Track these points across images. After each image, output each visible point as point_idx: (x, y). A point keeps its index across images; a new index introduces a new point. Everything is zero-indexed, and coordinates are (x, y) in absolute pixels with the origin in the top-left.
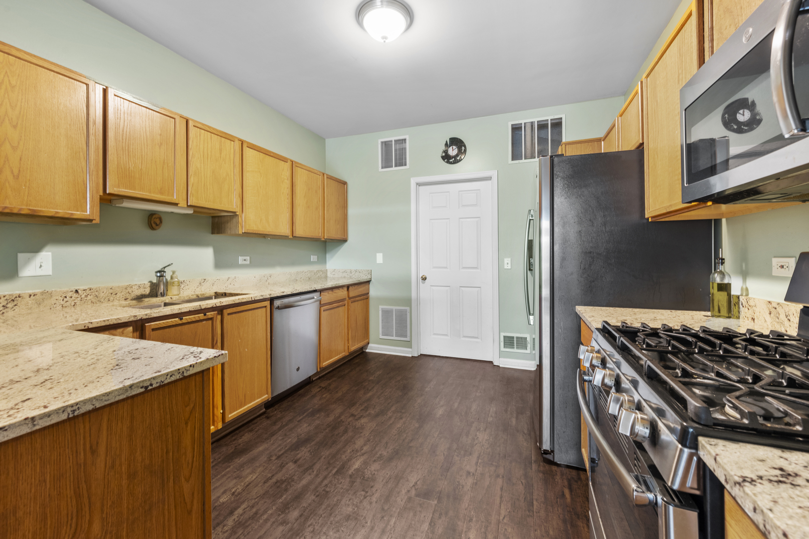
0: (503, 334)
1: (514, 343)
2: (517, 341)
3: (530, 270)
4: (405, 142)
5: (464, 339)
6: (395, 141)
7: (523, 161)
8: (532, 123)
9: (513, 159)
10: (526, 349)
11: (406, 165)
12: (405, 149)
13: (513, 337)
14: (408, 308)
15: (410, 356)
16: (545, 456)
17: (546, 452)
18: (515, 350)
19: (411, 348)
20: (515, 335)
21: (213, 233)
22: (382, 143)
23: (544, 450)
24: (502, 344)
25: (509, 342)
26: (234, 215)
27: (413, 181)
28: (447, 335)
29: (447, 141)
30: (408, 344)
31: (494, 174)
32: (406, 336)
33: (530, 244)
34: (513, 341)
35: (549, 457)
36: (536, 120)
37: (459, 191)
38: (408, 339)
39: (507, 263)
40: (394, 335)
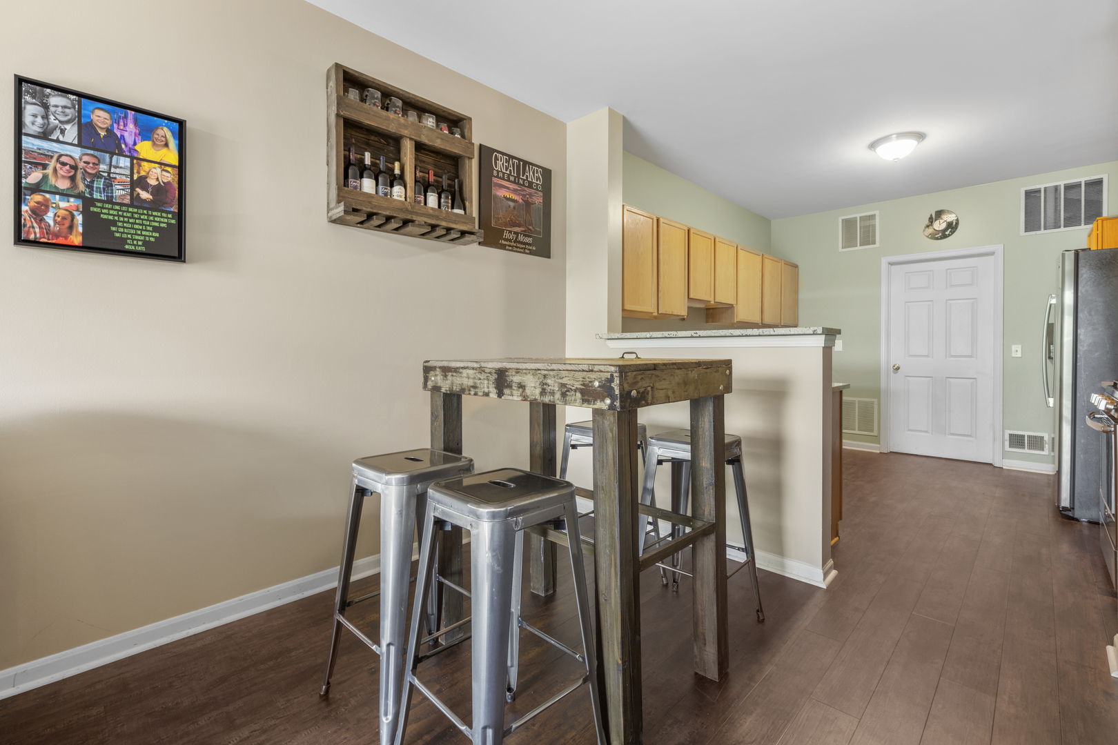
0: (1008, 432)
1: (1024, 443)
2: (1029, 440)
3: (1050, 358)
4: (875, 219)
5: (950, 437)
6: (860, 217)
7: (1042, 231)
8: (1056, 188)
9: (1027, 230)
10: (1042, 449)
11: (874, 243)
12: (874, 226)
13: (1023, 436)
14: (875, 401)
15: (878, 452)
16: (1063, 512)
17: (1065, 509)
18: (1026, 451)
19: (879, 444)
20: (1026, 433)
21: (707, 322)
22: (843, 220)
23: (1063, 508)
24: (1007, 443)
25: (1017, 441)
26: (731, 307)
27: (884, 261)
28: (926, 432)
29: (931, 215)
30: (876, 439)
31: (998, 248)
32: (872, 431)
33: (1050, 328)
34: (1024, 440)
35: (1070, 514)
36: (1062, 183)
37: (947, 269)
38: (875, 433)
39: (1017, 351)
40: (857, 429)
